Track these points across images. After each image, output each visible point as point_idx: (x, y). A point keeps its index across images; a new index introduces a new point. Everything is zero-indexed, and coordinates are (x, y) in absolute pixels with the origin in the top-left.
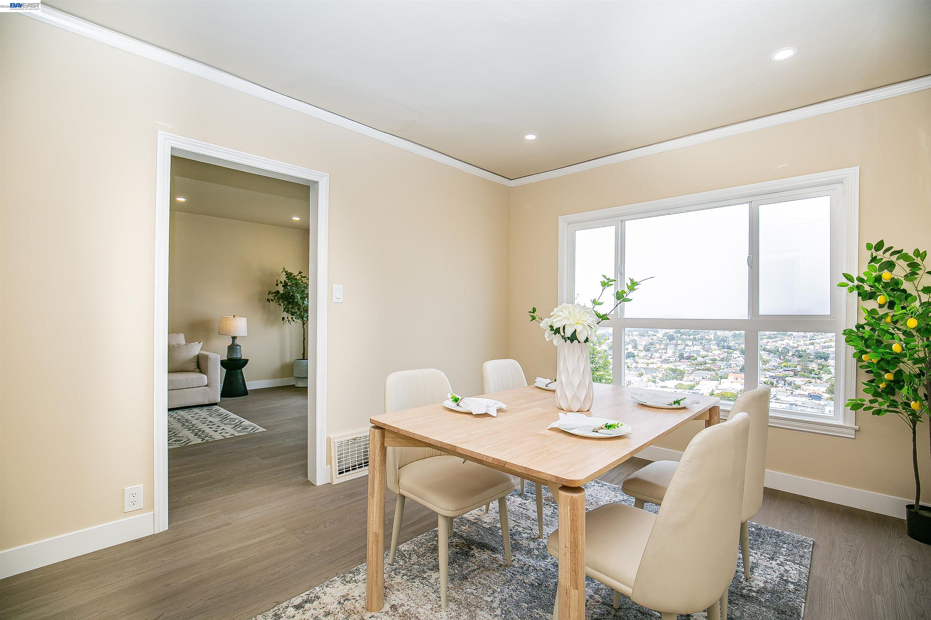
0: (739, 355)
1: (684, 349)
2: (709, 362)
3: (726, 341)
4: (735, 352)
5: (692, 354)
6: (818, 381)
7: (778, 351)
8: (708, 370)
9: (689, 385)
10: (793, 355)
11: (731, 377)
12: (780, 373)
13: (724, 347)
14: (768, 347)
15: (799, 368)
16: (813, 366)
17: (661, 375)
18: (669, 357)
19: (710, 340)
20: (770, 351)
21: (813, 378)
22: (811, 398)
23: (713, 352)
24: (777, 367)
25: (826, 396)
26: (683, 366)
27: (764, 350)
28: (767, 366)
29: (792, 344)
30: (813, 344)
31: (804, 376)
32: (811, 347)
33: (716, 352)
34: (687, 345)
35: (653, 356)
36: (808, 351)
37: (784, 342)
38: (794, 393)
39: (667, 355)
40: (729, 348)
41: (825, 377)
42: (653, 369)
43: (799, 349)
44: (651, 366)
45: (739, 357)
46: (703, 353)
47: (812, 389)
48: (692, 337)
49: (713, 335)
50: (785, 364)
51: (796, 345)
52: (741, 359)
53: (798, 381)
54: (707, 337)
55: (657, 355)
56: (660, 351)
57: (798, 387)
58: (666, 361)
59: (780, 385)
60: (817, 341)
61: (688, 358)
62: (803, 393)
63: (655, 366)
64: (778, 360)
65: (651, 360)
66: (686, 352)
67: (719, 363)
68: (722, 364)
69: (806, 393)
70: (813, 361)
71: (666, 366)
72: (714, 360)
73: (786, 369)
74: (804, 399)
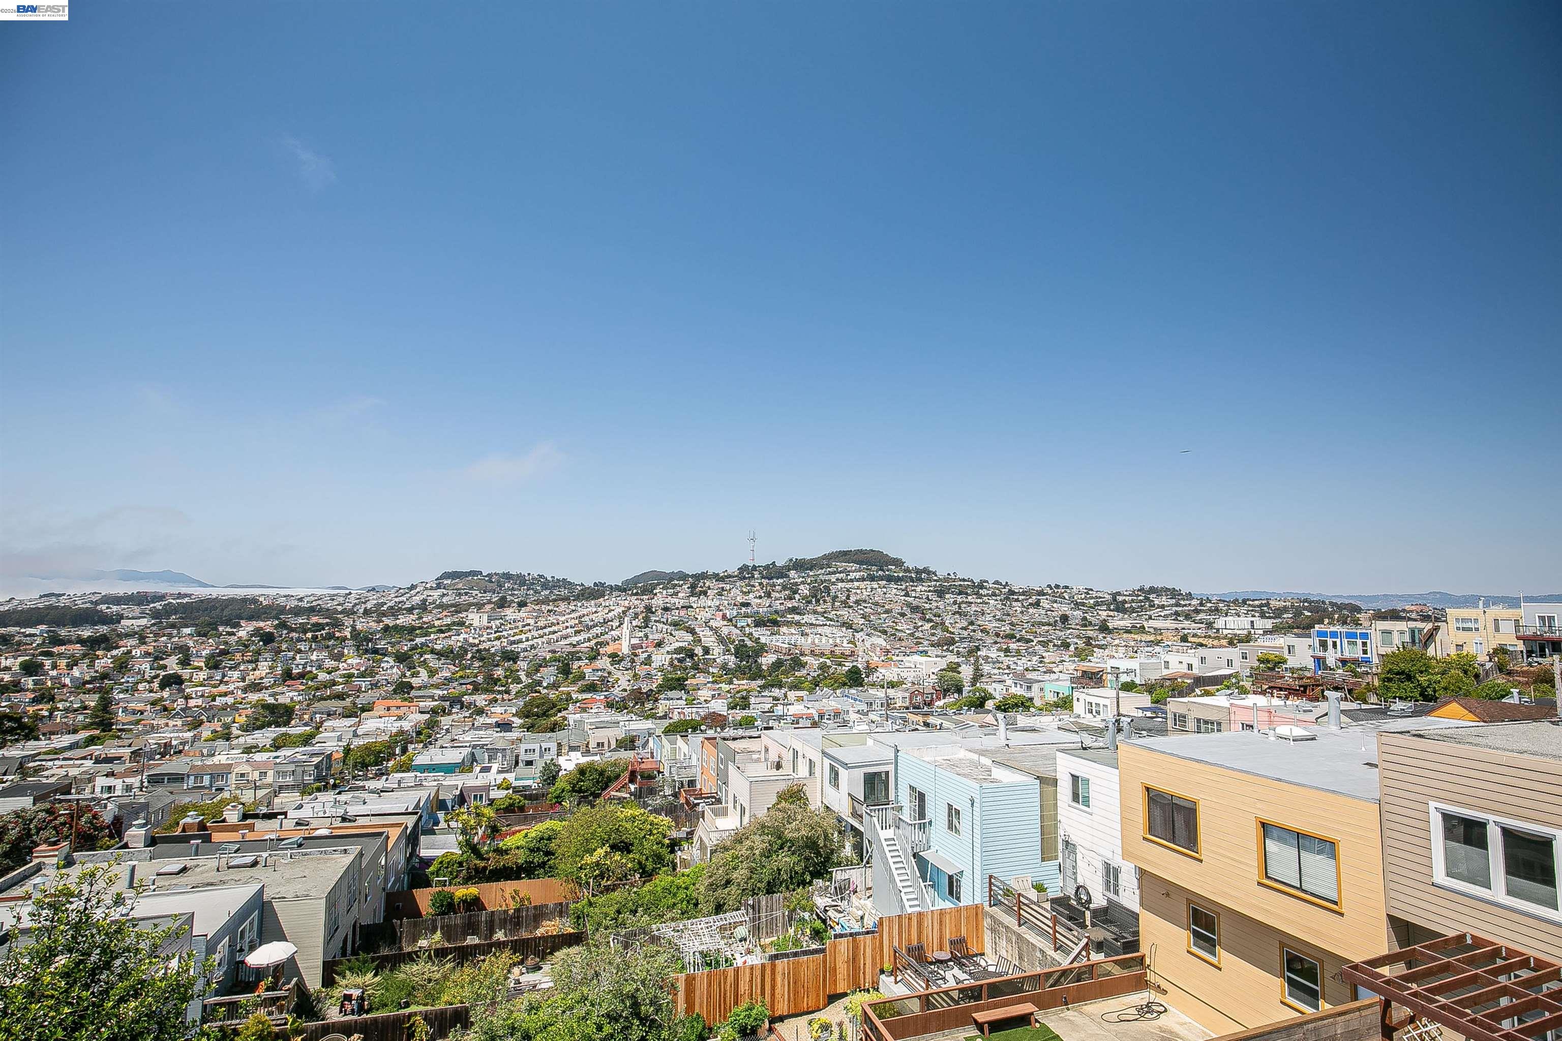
0: (392, 663)
1: (294, 658)
2: (340, 680)
3: (371, 640)
4: (386, 659)
5: (309, 669)
6: (506, 696)
7: (452, 652)
8: (340, 697)
9: (301, 735)
10: (473, 657)
11: (379, 709)
12: (455, 689)
13: (366, 651)
14: (438, 647)
15: (480, 679)
16: (499, 672)
17: (242, 720)
18: (261, 678)
19: (344, 639)
20: (440, 654)
21: (499, 692)
22: (499, 729)
23: (349, 661)
24: (449, 680)
25: (517, 721)
26: (288, 696)
27: (433, 651)
28: (435, 680)
29: (471, 640)
30: (498, 638)
31: (486, 691)
32: (497, 643)
33: (353, 661)
34: (300, 651)
35: (226, 679)
36: (493, 650)
37: (461, 638)
38: (476, 724)
39: (257, 672)
40: (376, 651)
41: (515, 688)
42: (224, 708)
43: (480, 647)
44: (219, 701)
45: (392, 667)
46: (330, 663)
47: (498, 712)
48: (309, 635)
49: (349, 629)
50: (460, 673)
51: (477, 641)
52: (395, 670)
53: (480, 700)
54: (338, 634)
55: (236, 674)
56: (242, 668)
57: (480, 712)
58: (256, 687)
59: (454, 710)
60: (505, 633)
61: (302, 676)
62: (489, 721)
63: (230, 700)
64: (451, 667)
65: (223, 688)
66: (297, 665)
67: (357, 682)
68: (364, 684)
69: (492, 721)
70: (497, 665)
71: (254, 697)
72: (350, 676)
73: (462, 681)
74: (490, 732)
